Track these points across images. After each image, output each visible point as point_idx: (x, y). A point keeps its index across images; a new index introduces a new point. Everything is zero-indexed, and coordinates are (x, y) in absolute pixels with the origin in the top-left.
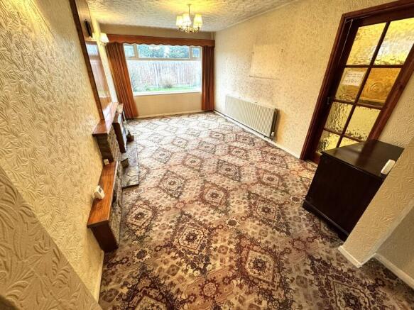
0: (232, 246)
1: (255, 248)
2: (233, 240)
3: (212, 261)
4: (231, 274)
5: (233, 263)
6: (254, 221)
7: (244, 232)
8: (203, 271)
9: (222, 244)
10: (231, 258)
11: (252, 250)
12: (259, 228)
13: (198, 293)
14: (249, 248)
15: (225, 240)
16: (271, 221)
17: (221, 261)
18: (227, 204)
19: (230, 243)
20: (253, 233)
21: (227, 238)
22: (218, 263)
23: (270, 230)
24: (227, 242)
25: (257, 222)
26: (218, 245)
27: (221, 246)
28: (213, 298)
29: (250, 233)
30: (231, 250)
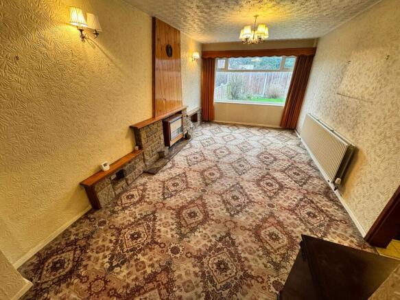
0: (149, 270)
1: (164, 291)
2: (156, 265)
3: (124, 267)
4: (120, 291)
5: (133, 285)
6: (195, 266)
7: (173, 267)
8: (111, 268)
9: (146, 261)
10: (136, 279)
11: (159, 291)
12: (192, 277)
13: (90, 280)
14: (159, 286)
15: (151, 260)
16: (212, 281)
17: (128, 274)
18: (193, 230)
19: (152, 266)
20: (180, 276)
21: (155, 260)
22: (125, 272)
23: (200, 290)
24: (151, 262)
25: (197, 269)
26: (142, 259)
27: (143, 262)
28: (91, 295)
29: (176, 274)
30: (145, 272)
